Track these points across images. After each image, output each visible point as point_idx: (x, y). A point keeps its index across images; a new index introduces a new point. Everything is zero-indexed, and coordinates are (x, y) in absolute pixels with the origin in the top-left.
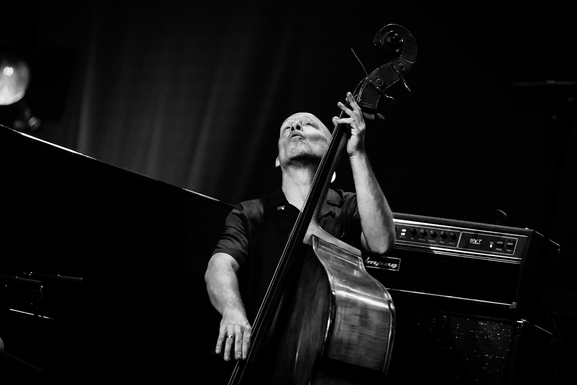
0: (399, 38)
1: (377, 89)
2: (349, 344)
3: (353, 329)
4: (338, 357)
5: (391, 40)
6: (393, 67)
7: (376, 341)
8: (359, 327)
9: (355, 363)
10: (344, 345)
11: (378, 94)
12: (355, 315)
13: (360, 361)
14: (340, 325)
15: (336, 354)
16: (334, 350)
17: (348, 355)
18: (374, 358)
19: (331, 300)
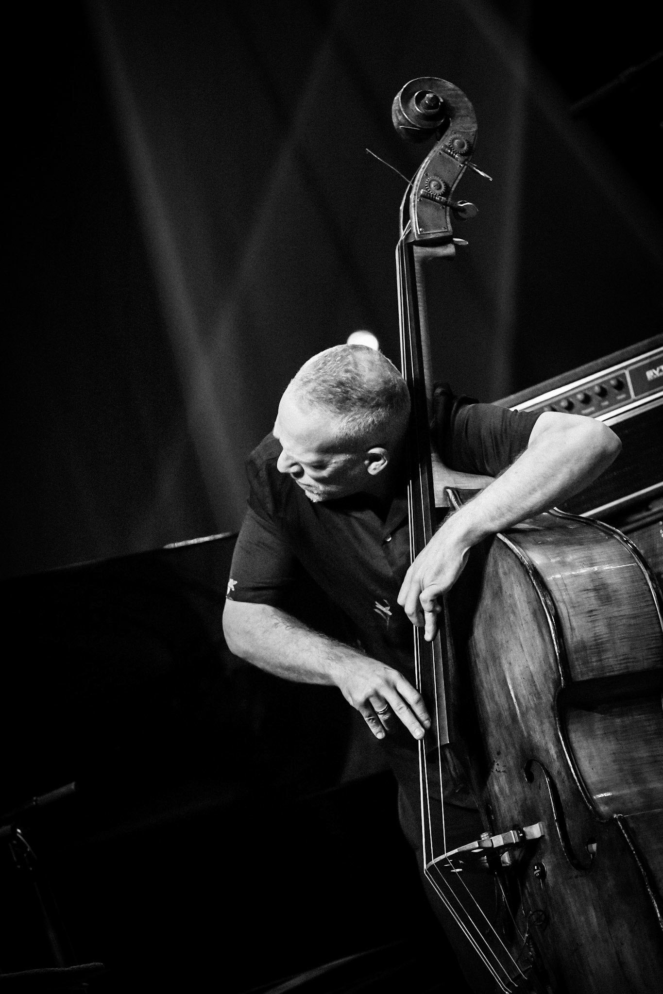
0: (435, 99)
1: (438, 199)
2: (597, 644)
3: (592, 617)
4: (591, 674)
5: (424, 108)
6: (447, 153)
7: (638, 621)
8: (600, 609)
9: (621, 672)
10: (590, 649)
11: (444, 206)
12: (586, 592)
13: (629, 664)
14: (570, 620)
15: (584, 669)
16: (579, 665)
17: (604, 662)
18: (648, 649)
19: (538, 584)
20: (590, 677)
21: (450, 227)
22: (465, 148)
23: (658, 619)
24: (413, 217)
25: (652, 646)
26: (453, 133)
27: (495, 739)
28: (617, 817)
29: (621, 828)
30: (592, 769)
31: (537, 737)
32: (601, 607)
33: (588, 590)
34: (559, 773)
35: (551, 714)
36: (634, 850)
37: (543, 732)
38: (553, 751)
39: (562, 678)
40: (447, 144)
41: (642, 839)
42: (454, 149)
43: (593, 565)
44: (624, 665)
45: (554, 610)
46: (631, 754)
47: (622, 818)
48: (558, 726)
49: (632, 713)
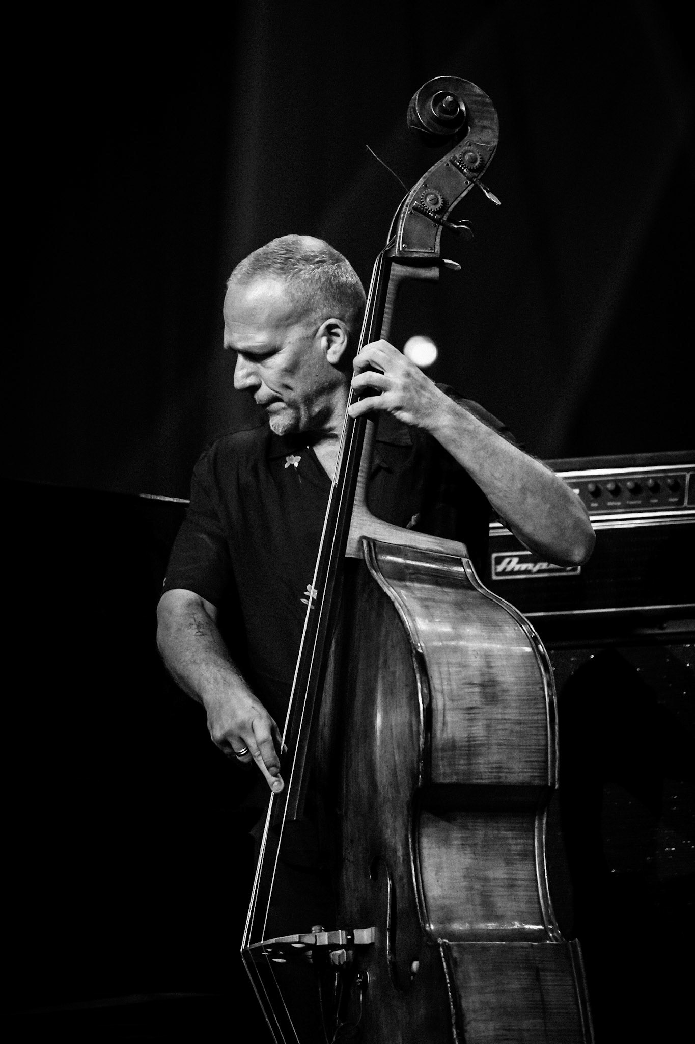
0: (455, 104)
1: (432, 215)
2: (470, 746)
3: (471, 715)
4: (455, 777)
5: (440, 112)
6: (455, 165)
7: (523, 728)
8: (483, 708)
9: (490, 781)
10: (460, 750)
11: (437, 225)
12: (470, 686)
13: (500, 774)
14: (444, 713)
15: (448, 771)
16: (443, 766)
17: (473, 767)
18: (526, 761)
19: (418, 667)
20: (453, 781)
21: (437, 249)
22: (477, 163)
23: (547, 730)
24: (399, 230)
25: (533, 759)
26: (468, 144)
27: (349, 827)
28: (441, 943)
29: (442, 954)
30: (438, 881)
31: (388, 834)
32: (484, 706)
33: (473, 684)
34: (402, 878)
35: (406, 812)
36: (449, 983)
37: (395, 829)
38: (400, 853)
39: (420, 777)
40: (458, 156)
41: (462, 972)
42: (463, 163)
43: (487, 657)
44: (495, 774)
45: (428, 699)
46: (486, 872)
47: (447, 944)
48: (410, 827)
49: (498, 827)
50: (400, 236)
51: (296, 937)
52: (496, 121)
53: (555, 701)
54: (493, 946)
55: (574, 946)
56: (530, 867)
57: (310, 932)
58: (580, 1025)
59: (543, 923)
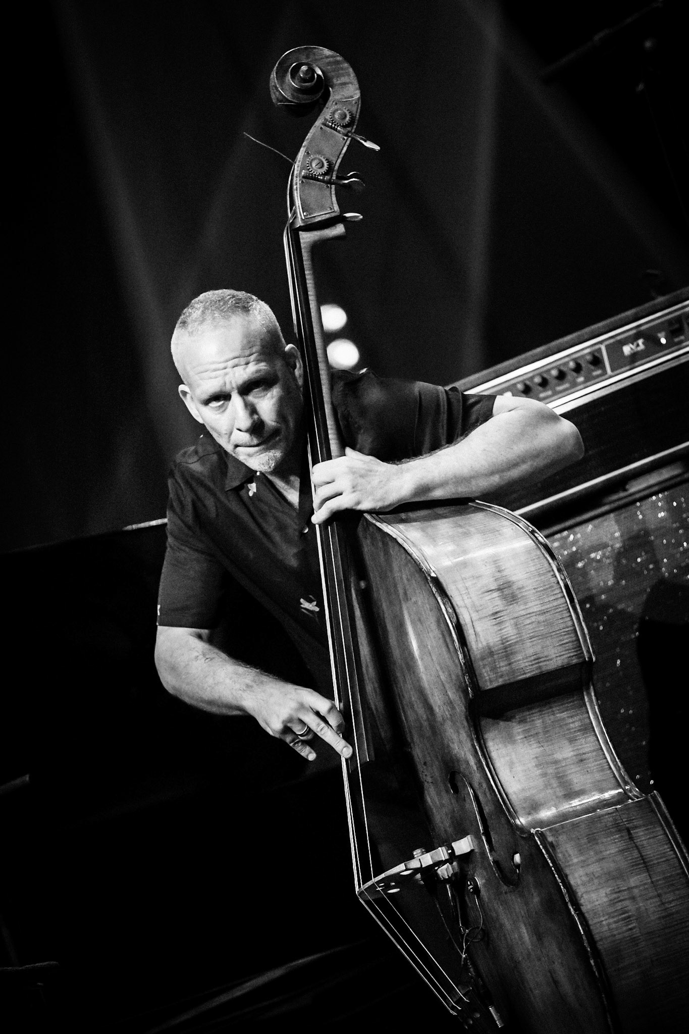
0: (311, 71)
1: (322, 178)
2: (505, 648)
3: (498, 619)
4: (501, 680)
5: (300, 82)
6: (328, 126)
7: (548, 616)
8: (506, 610)
9: (534, 673)
10: (498, 654)
11: (329, 185)
12: (489, 593)
13: (541, 664)
14: (473, 626)
15: (493, 676)
16: (487, 672)
17: (513, 666)
18: (560, 645)
19: (437, 591)
20: (500, 683)
21: (336, 208)
22: (348, 118)
23: (570, 612)
24: (296, 200)
25: (565, 641)
26: (334, 103)
27: (418, 752)
28: (534, 832)
29: (539, 842)
30: (514, 777)
31: (456, 748)
32: (506, 608)
33: (491, 591)
34: (480, 784)
35: (466, 724)
36: (553, 867)
37: (460, 742)
38: (472, 762)
39: (469, 689)
40: (328, 117)
41: (561, 852)
42: (335, 122)
43: (495, 561)
44: (536, 666)
45: (455, 618)
46: (555, 756)
47: (540, 832)
48: (474, 736)
49: (553, 711)
50: (299, 206)
51: (402, 867)
52: (352, 74)
53: (569, 583)
54: (582, 821)
55: (654, 797)
56: (592, 738)
57: (412, 857)
58: (682, 868)
59: (619, 786)
